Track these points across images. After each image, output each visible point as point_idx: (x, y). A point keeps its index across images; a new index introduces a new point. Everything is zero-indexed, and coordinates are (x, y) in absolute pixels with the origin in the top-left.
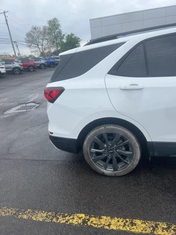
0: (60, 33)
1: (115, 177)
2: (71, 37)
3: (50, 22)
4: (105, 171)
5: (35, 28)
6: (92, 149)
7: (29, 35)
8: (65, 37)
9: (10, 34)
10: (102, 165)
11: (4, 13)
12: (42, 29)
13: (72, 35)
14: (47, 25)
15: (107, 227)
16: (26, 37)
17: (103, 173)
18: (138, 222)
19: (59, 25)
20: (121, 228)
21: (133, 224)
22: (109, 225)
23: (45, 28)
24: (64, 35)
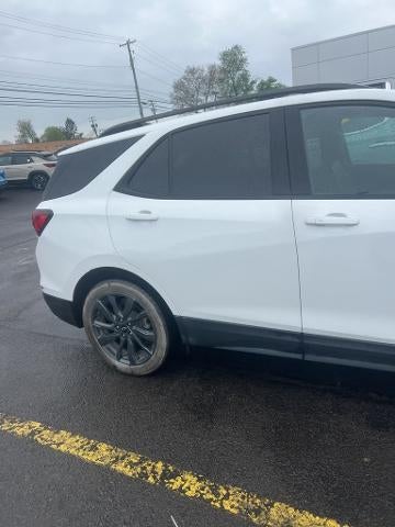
0: (245, 77)
1: (131, 375)
2: (269, 87)
3: (225, 56)
4: (117, 363)
5: (192, 71)
6: (96, 322)
7: (178, 86)
8: (255, 87)
9: (137, 87)
10: (116, 352)
11: (128, 43)
12: (206, 72)
13: (271, 80)
14: (219, 63)
15: (54, 446)
16: (172, 90)
17: (115, 367)
18: (103, 447)
19: (243, 61)
20: (72, 451)
21: (94, 448)
22: (59, 445)
23: (212, 70)
24: (253, 82)
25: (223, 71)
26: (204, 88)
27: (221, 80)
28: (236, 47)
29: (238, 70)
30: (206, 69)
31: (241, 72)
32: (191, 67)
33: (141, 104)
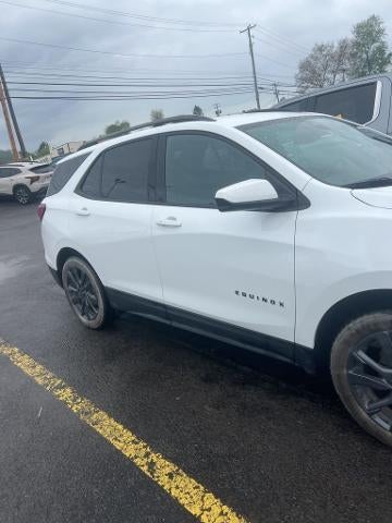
0: (381, 50)
3: (359, 28)
6: (70, 286)
7: (304, 66)
10: (81, 310)
11: (249, 28)
12: (336, 48)
14: (351, 37)
16: (297, 71)
25: (357, 44)
26: (333, 65)
27: (353, 55)
28: (373, 18)
29: (374, 41)
30: (336, 45)
31: (377, 44)
32: (320, 44)
33: (257, 89)
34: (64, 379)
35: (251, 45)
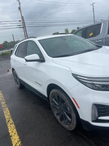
34: (5, 100)
35: (93, 9)
